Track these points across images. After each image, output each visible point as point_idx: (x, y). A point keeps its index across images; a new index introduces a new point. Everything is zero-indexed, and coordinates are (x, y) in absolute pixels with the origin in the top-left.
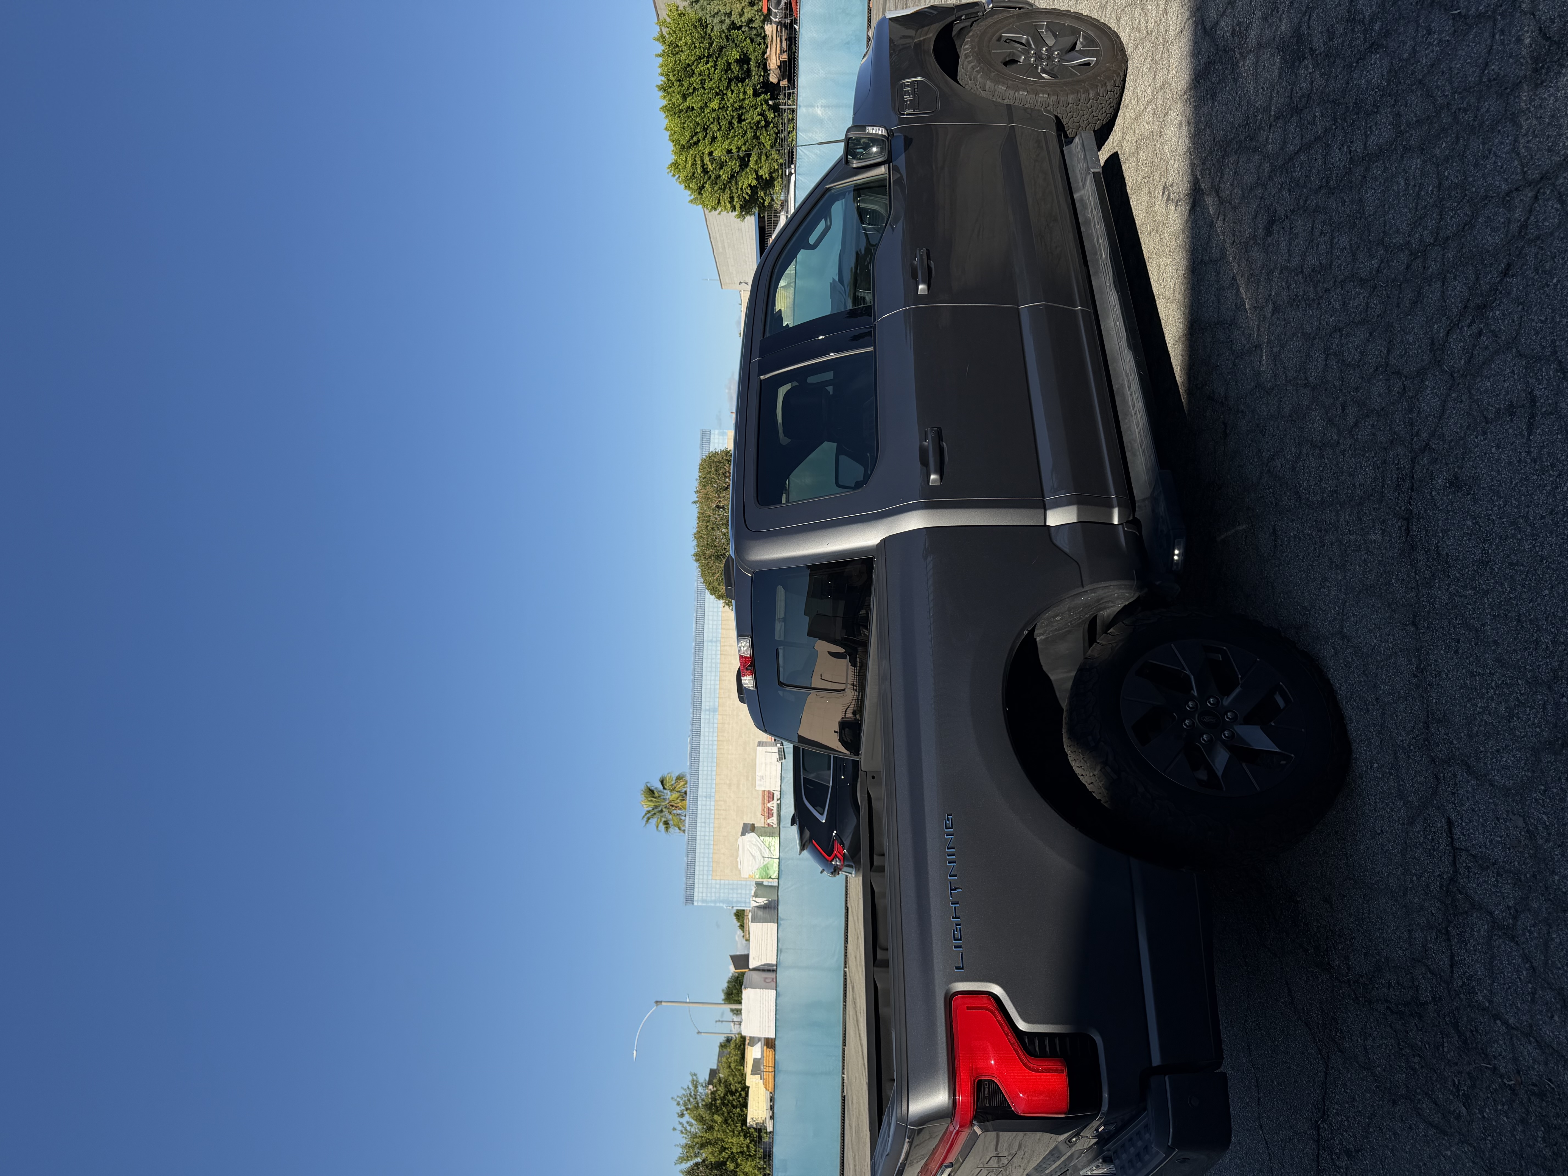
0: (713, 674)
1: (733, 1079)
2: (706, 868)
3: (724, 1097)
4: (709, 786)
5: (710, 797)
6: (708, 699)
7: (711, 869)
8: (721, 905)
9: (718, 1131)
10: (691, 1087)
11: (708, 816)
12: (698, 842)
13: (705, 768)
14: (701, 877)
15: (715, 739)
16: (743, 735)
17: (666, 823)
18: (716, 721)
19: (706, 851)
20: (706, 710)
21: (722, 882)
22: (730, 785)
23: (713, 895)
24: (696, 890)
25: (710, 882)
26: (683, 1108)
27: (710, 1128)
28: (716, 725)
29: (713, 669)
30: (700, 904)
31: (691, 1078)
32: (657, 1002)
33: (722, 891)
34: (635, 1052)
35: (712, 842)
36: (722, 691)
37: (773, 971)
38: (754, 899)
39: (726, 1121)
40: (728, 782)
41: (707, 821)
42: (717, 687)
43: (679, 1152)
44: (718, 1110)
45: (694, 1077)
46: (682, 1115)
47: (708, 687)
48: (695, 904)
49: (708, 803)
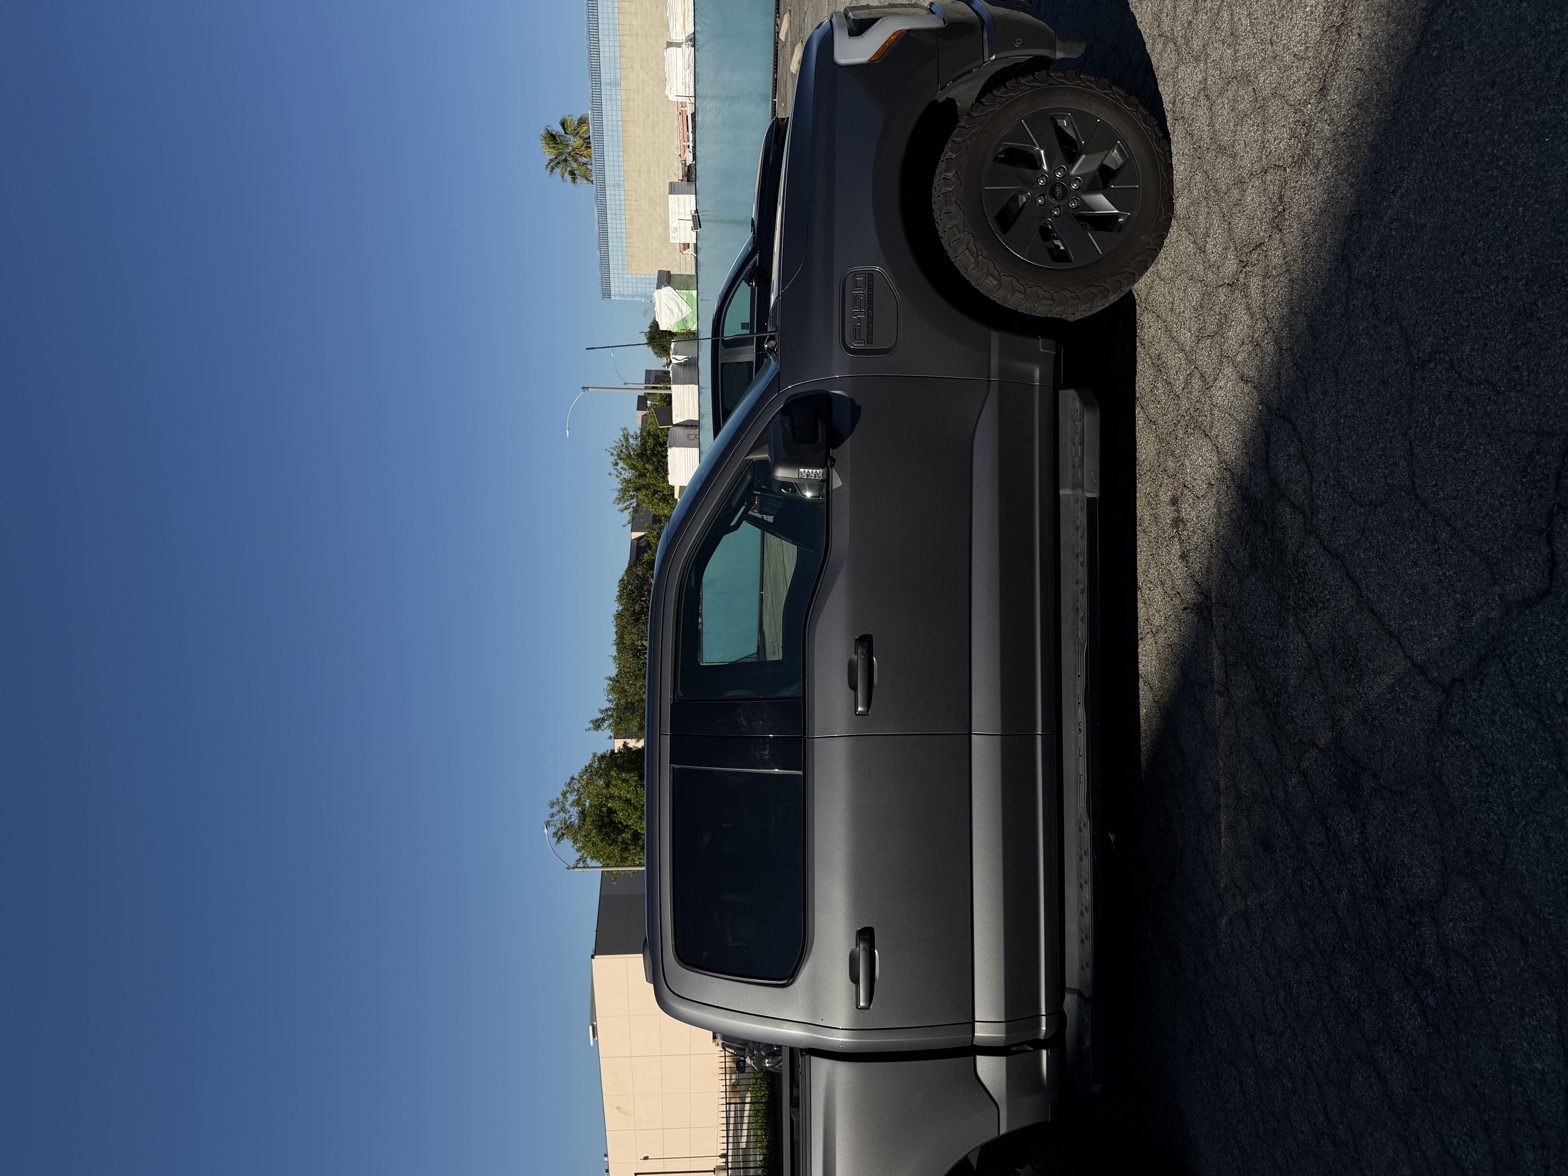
0: (612, 39)
1: (661, 433)
2: (620, 262)
3: (654, 448)
4: (616, 173)
5: (619, 185)
6: (608, 71)
7: (626, 263)
8: (639, 299)
9: (650, 477)
10: (622, 439)
11: (618, 207)
12: (610, 235)
13: (611, 154)
14: (616, 271)
15: (620, 118)
16: (651, 115)
17: (572, 173)
18: (619, 97)
19: (619, 245)
20: (606, 84)
21: (639, 276)
22: (639, 172)
23: (630, 289)
24: (612, 284)
25: (626, 276)
26: (616, 457)
27: (642, 475)
28: (619, 103)
29: (612, 32)
30: (617, 298)
31: (622, 433)
32: (583, 388)
33: (639, 285)
34: (567, 431)
35: (624, 236)
36: (623, 60)
37: (696, 426)
38: (674, 356)
39: (656, 469)
40: (637, 169)
41: (618, 212)
42: (618, 54)
43: (616, 494)
44: (649, 460)
45: (625, 432)
46: (617, 464)
47: (607, 55)
48: (613, 298)
49: (617, 193)
